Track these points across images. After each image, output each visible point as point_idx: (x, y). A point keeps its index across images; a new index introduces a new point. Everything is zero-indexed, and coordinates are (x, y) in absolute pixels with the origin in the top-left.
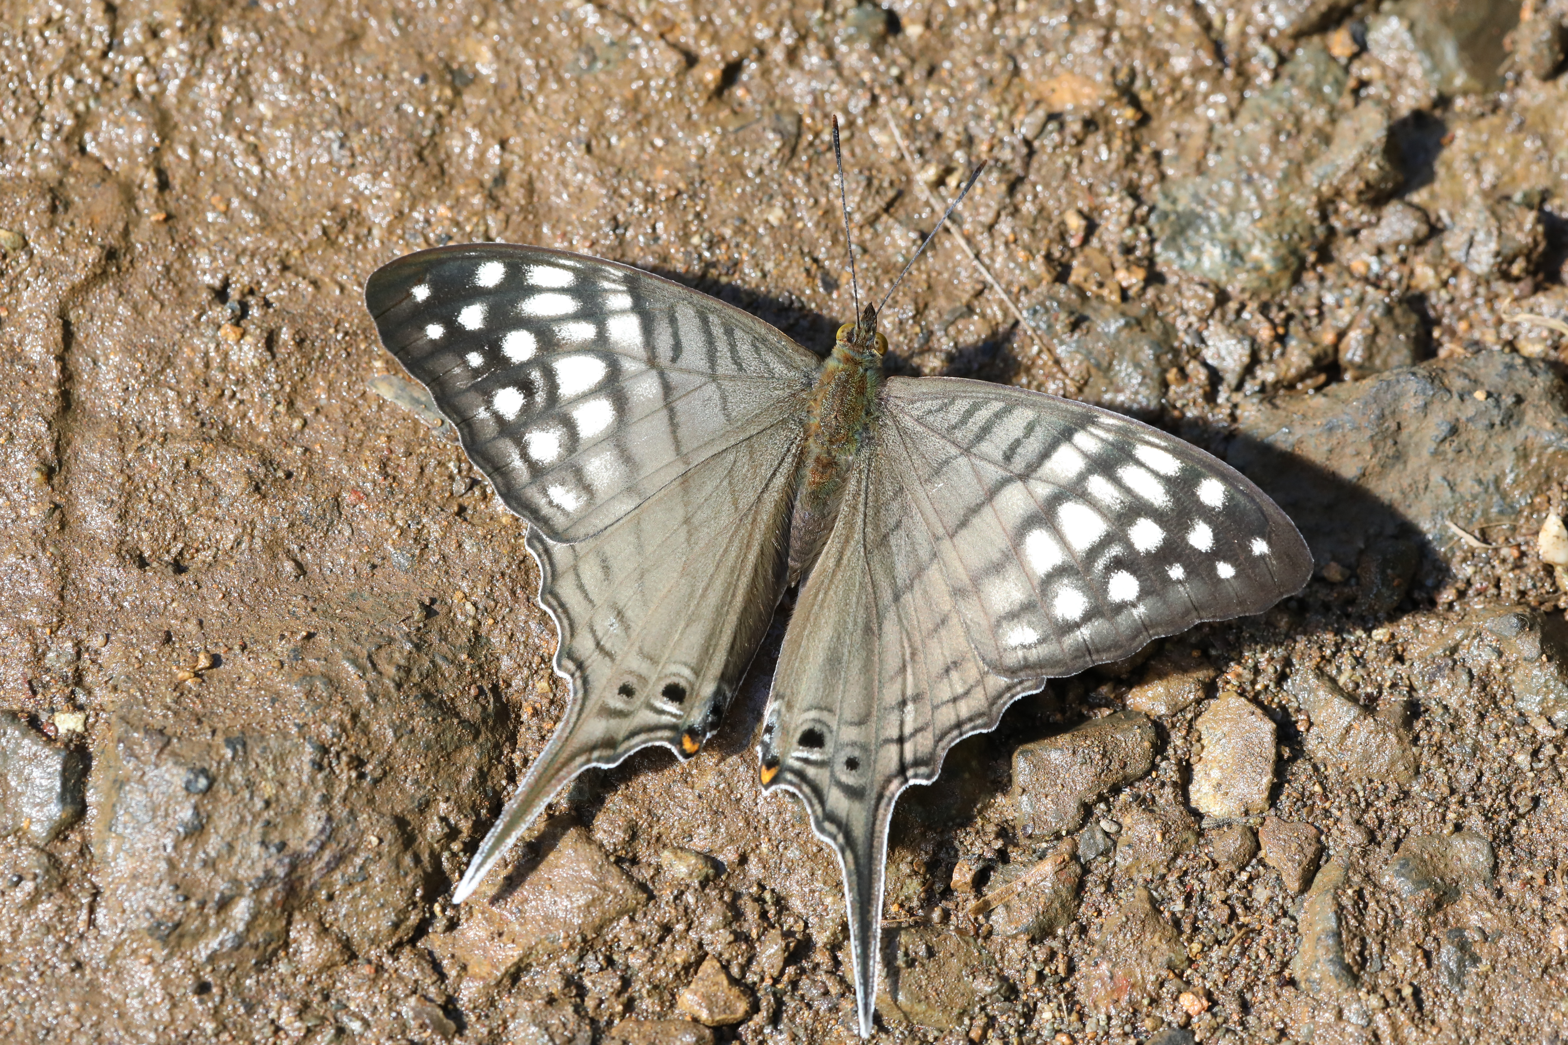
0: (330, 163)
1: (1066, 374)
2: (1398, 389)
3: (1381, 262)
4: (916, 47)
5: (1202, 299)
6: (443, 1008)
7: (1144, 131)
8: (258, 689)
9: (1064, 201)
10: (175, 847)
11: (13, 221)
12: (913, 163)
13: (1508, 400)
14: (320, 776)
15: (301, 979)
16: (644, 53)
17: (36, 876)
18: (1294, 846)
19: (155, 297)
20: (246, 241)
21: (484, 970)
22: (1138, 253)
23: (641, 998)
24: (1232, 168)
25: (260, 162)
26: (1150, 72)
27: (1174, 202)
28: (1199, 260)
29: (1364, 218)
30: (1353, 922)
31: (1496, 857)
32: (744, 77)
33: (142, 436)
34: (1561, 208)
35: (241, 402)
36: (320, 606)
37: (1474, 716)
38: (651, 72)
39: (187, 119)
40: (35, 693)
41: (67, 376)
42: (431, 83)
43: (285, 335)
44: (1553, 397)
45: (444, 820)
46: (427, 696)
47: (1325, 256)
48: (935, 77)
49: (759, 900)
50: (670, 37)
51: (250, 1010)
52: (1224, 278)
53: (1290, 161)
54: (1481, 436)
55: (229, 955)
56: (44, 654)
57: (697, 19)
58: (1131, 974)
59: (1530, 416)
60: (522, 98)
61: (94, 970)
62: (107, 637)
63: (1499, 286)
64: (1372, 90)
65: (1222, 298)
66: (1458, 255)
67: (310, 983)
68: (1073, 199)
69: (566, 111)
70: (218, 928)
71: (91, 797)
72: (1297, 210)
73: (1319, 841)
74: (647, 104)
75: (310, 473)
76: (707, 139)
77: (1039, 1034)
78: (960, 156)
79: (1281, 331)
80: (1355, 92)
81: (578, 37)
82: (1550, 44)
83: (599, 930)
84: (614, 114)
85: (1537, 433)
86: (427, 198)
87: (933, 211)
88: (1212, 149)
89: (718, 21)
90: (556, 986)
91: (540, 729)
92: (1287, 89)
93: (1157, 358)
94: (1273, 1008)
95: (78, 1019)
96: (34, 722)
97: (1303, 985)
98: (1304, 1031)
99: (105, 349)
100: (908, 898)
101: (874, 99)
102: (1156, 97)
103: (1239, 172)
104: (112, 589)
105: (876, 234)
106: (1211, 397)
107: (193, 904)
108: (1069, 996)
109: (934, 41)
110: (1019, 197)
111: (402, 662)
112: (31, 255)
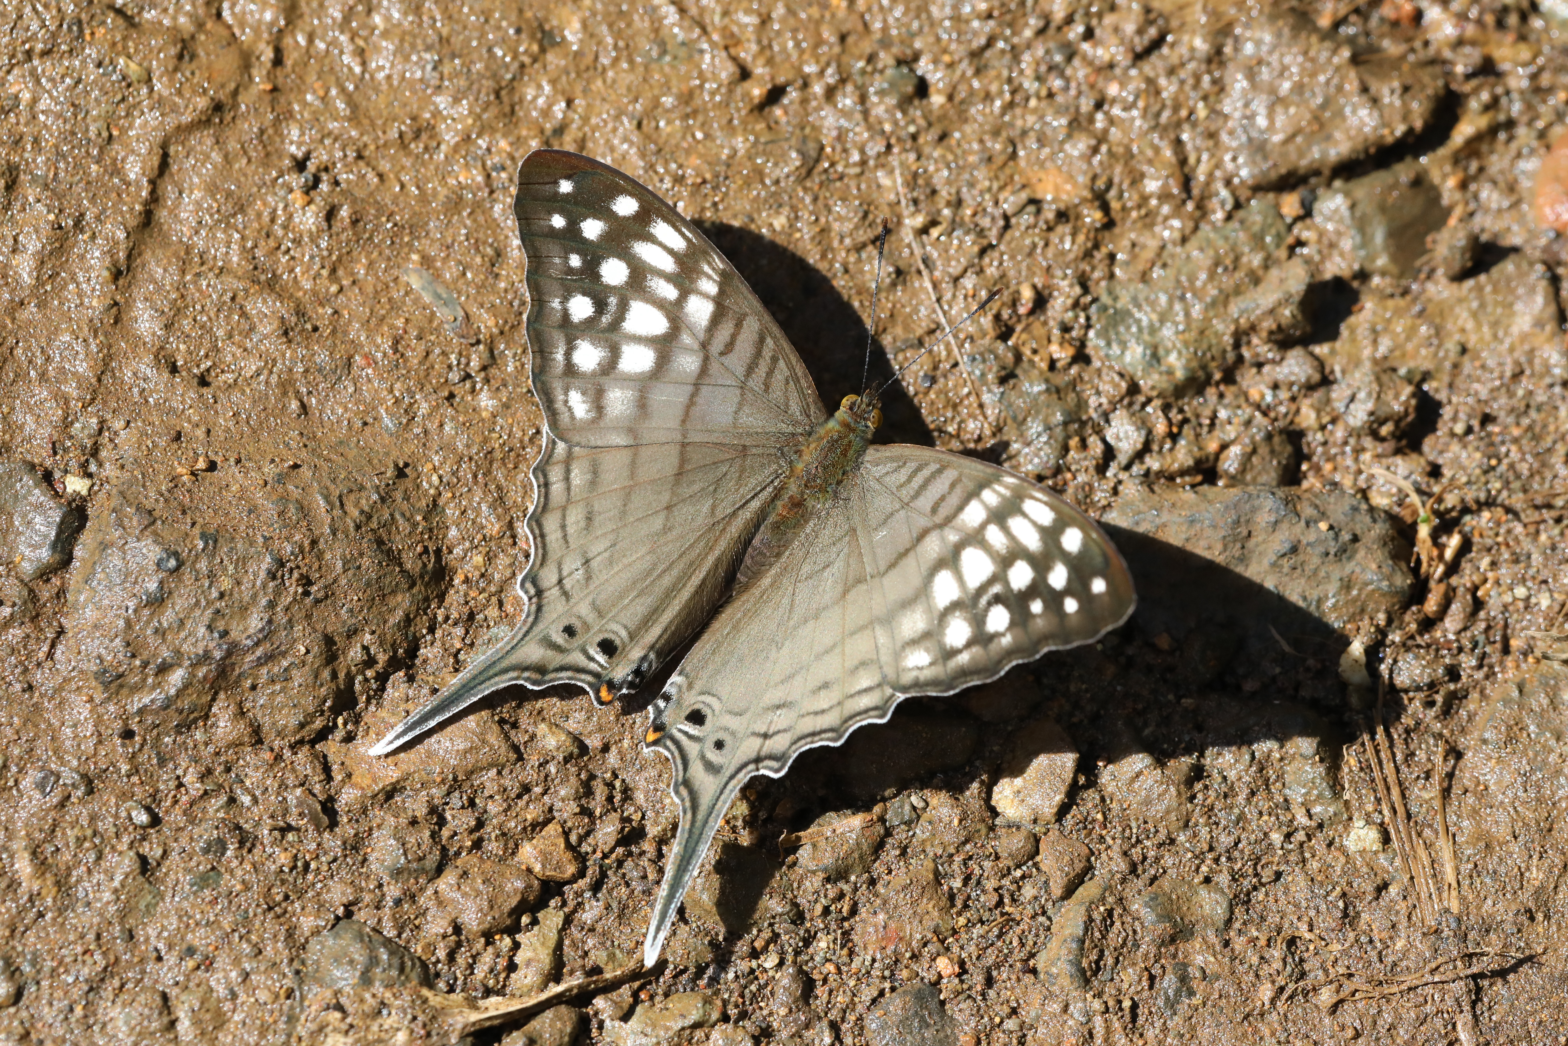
0: (421, 80)
1: (986, 418)
2: (1257, 503)
3: (1275, 396)
4: (936, 113)
5: (1116, 386)
6: (323, 804)
7: (1107, 234)
8: (240, 499)
9: (1024, 273)
10: (135, 611)
11: (145, 58)
12: (906, 209)
13: (1346, 537)
14: (271, 584)
15: (211, 749)
16: (707, 57)
17: (14, 605)
18: (1067, 858)
19: (245, 152)
20: (333, 126)
21: (366, 782)
22: (1074, 334)
23: (489, 840)
24: (1171, 284)
25: (364, 64)
26: (1125, 186)
27: (1116, 299)
28: (1123, 353)
29: (1270, 355)
30: (1097, 934)
31: (1232, 913)
32: (785, 101)
33: (202, 264)
34: (1437, 390)
35: (293, 258)
36: (312, 444)
37: (1246, 791)
38: (709, 75)
39: (313, 12)
40: (55, 453)
41: (155, 198)
42: (524, 36)
43: (344, 212)
44: (1385, 544)
45: (365, 648)
46: (380, 542)
47: (1229, 378)
48: (945, 143)
49: (610, 785)
50: (733, 51)
51: (162, 762)
52: (1139, 374)
53: (1221, 291)
54: (1316, 561)
55: (157, 713)
56: (72, 423)
57: (759, 42)
58: (902, 929)
59: (1361, 553)
60: (595, 69)
61: (42, 696)
62: (128, 422)
63: (1368, 442)
64: (1305, 251)
65: (1134, 389)
66: (1340, 406)
67: (217, 754)
68: (1031, 273)
69: (629, 89)
70: (153, 688)
71: (78, 552)
72: (1216, 333)
73: (1088, 860)
74: (697, 102)
75: (334, 332)
76: (740, 143)
77: (812, 958)
78: (946, 212)
79: (1175, 430)
80: (1292, 249)
81: (657, 31)
82: (1463, 251)
83: (470, 774)
84: (668, 101)
85: (1363, 570)
86: (493, 130)
87: (912, 253)
88: (1159, 264)
89: (776, 48)
90: (421, 811)
91: (466, 595)
92: (1234, 231)
93: (1065, 425)
94: (1013, 988)
95: (17, 733)
96: (48, 477)
97: (1042, 976)
98: (1033, 1014)
99: (192, 184)
100: (735, 818)
101: (889, 147)
102: (1124, 208)
103: (1175, 288)
104: (142, 384)
105: (859, 260)
106: (1101, 469)
107: (138, 662)
108: (846, 934)
109: (952, 112)
110: (987, 260)
111: (366, 508)
112: (151, 90)
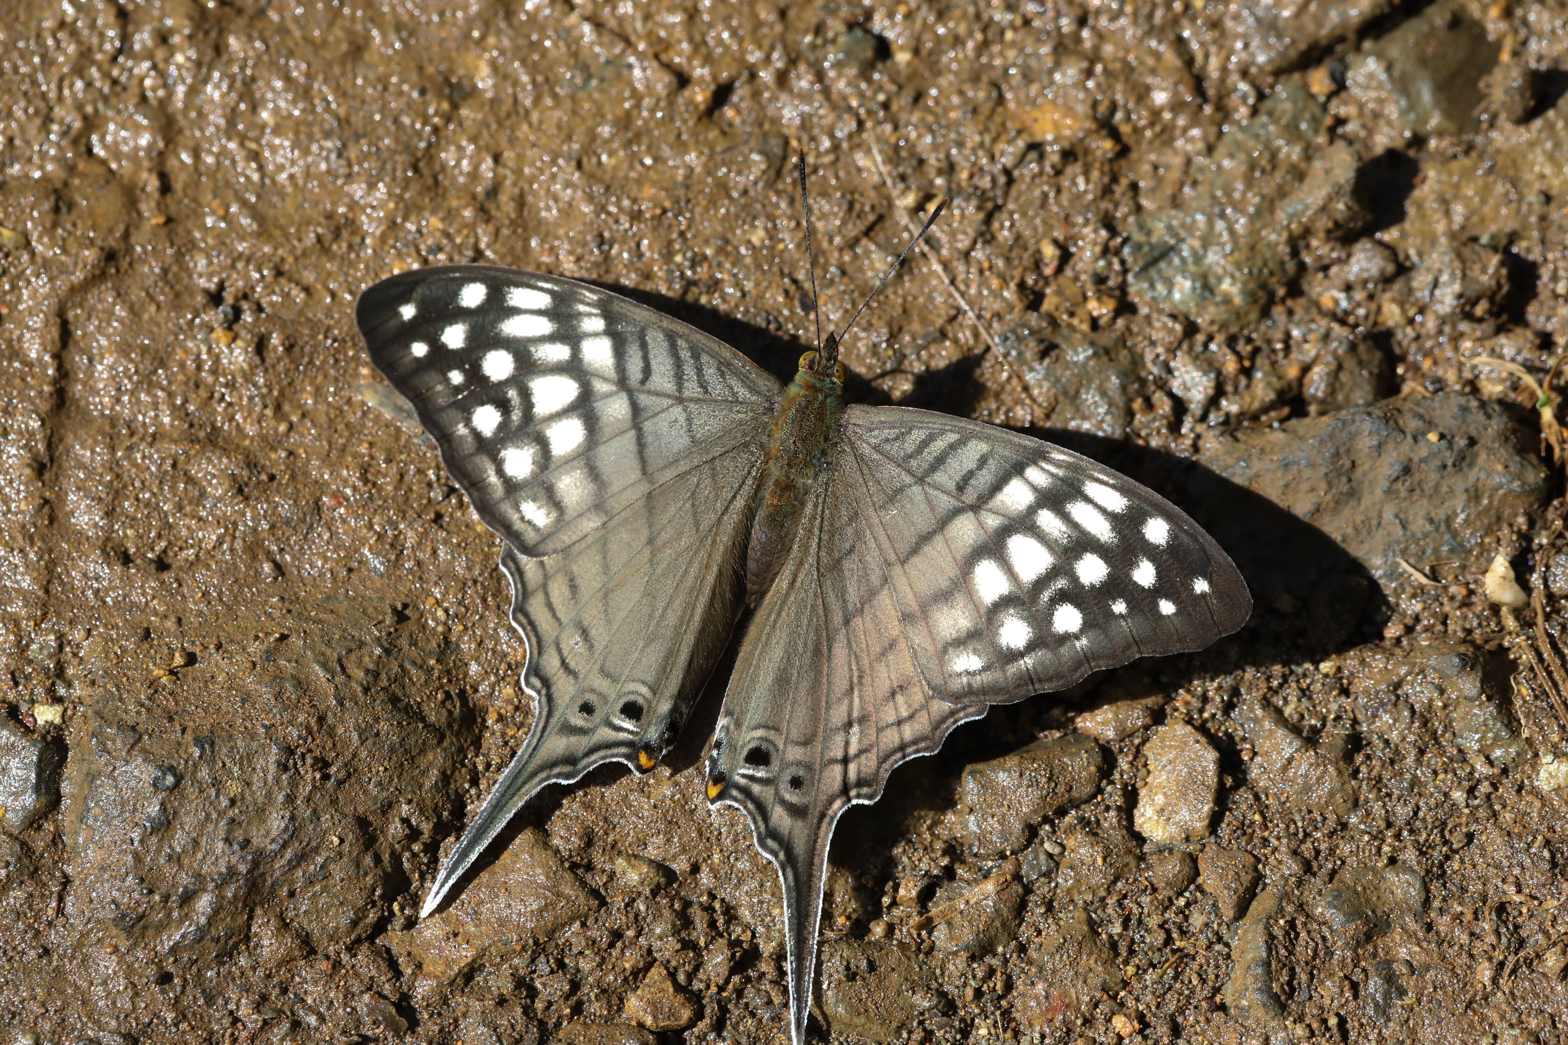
0: (328, 172)
1: (1034, 400)
2: (1353, 429)
3: (1350, 299)
4: (904, 73)
5: (1171, 330)
6: (397, 1005)
7: (1123, 163)
8: (230, 689)
9: (1040, 230)
10: (142, 842)
11: (17, 221)
12: (894, 189)
13: (1461, 442)
14: (285, 776)
15: (261, 972)
16: (638, 72)
17: (8, 863)
18: (1232, 873)
19: (152, 299)
20: (243, 246)
21: (439, 969)
22: (1111, 283)
23: (590, 1001)
24: (1206, 202)
25: (261, 168)
26: (1131, 105)
27: (1149, 233)
28: (1170, 292)
29: (1334, 255)
30: (1283, 952)
31: (1428, 891)
32: (735, 99)
33: (132, 435)
34: (1528, 249)
35: (230, 405)
36: (296, 608)
37: (1414, 752)
38: (644, 92)
39: (193, 124)
40: (17, 684)
41: (63, 374)
42: (430, 96)
43: (275, 341)
44: (1507, 439)
45: (405, 821)
46: (394, 700)
47: (1295, 290)
48: (921, 104)
49: (709, 909)
50: (664, 58)
51: (210, 1000)
52: (1193, 311)
53: (1263, 197)
54: (1434, 477)
55: (191, 947)
56: (28, 646)
57: (691, 40)
58: (1066, 994)
59: (1482, 458)
60: (517, 113)
61: (61, 957)
62: (89, 631)
63: (1464, 326)
64: (1348, 129)
65: (1191, 330)
66: (1423, 295)
67: (269, 976)
68: (1049, 228)
69: (559, 127)
70: (181, 921)
71: (66, 788)
72: (1269, 245)
73: (1256, 869)
74: (638, 123)
75: (293, 476)
76: (695, 159)
78: (940, 182)
79: (1247, 364)
80: (1332, 131)
81: (575, 54)
82: (1522, 91)
83: (551, 934)
84: (605, 130)
85: (1489, 475)
86: (420, 209)
87: (911, 236)
88: (1189, 182)
89: (711, 43)
90: (507, 986)
91: (503, 735)
92: (1264, 126)
93: (1124, 388)
94: (1204, 1032)
95: (43, 1005)
96: (13, 713)
97: (1232, 1011)
99: (101, 348)
101: (860, 124)
102: (1135, 130)
103: (1212, 206)
104: (95, 585)
105: (855, 257)
106: (1175, 427)
107: (157, 898)
108: (1006, 1013)
109: (921, 67)
110: (996, 224)
111: (371, 666)
112: (33, 254)
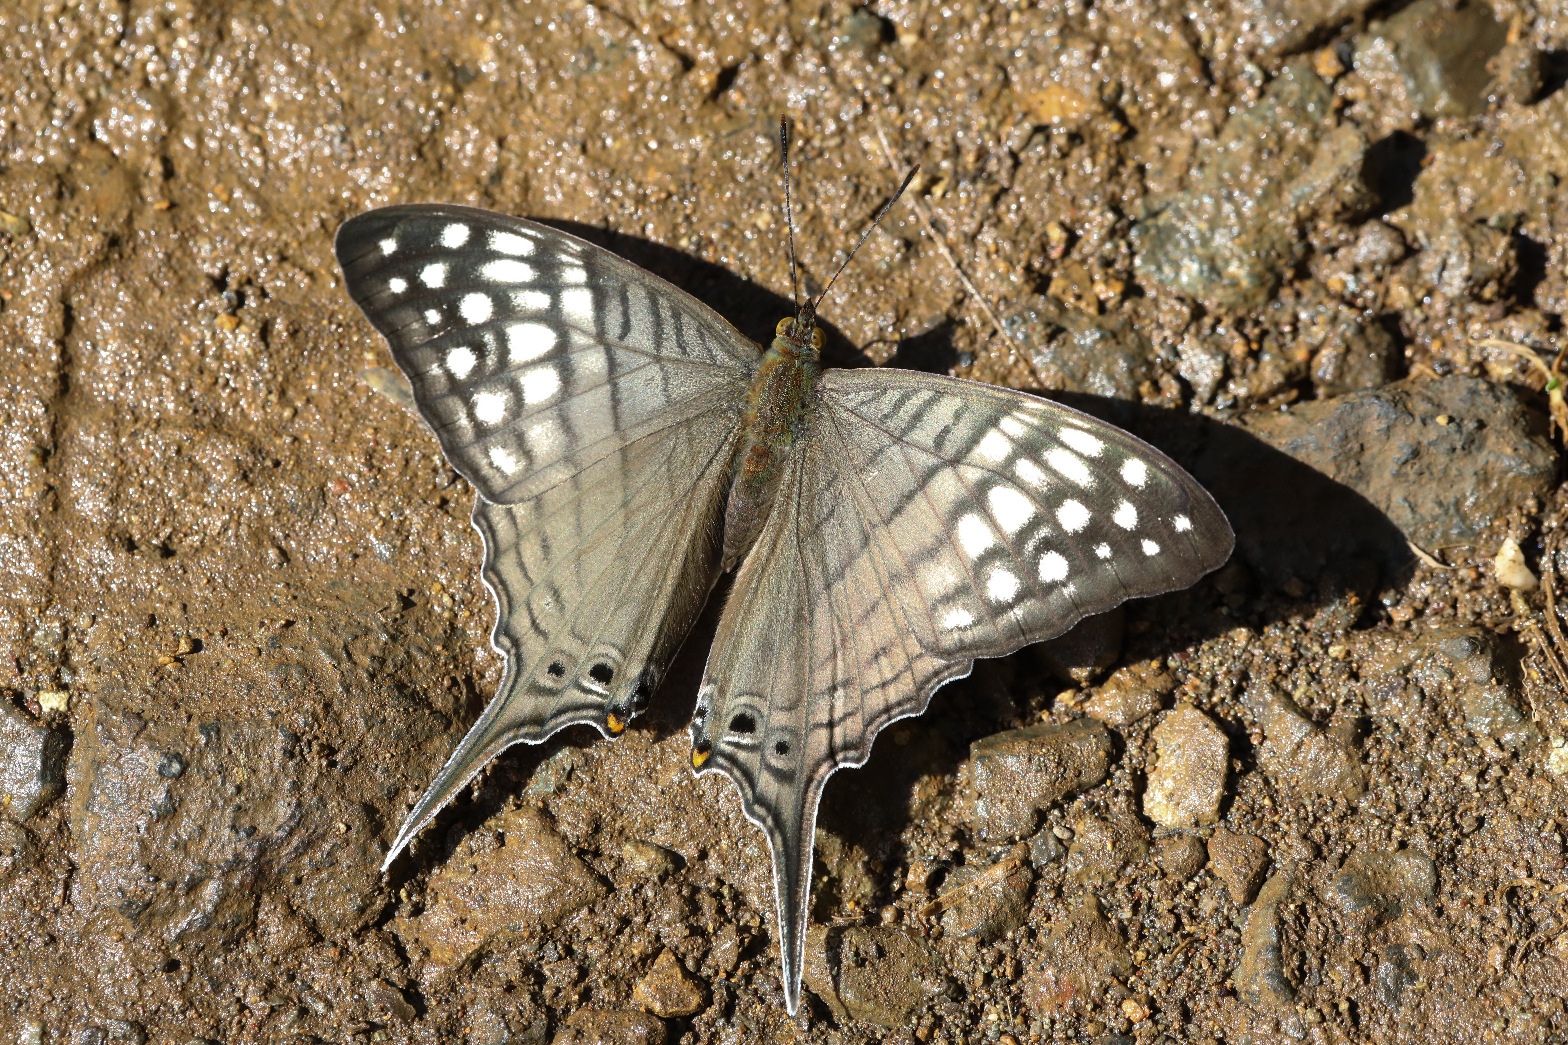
0: (332, 156)
1: (1041, 384)
2: (1362, 411)
3: (1358, 281)
4: (910, 55)
5: (1178, 313)
6: (404, 992)
7: (1130, 145)
8: (235, 676)
9: (1047, 212)
10: (148, 829)
11: (20, 206)
12: (901, 173)
13: (1470, 425)
14: (291, 763)
15: (268, 960)
16: (642, 55)
17: (13, 852)
18: (1241, 858)
19: (156, 284)
20: (246, 231)
21: (447, 955)
22: (1118, 266)
23: (598, 988)
24: (1213, 185)
25: (264, 153)
26: (1137, 87)
28: (1177, 274)
29: (1342, 237)
30: (1293, 937)
31: (1438, 875)
32: (740, 82)
33: (136, 421)
34: (1537, 232)
35: (234, 390)
36: (301, 594)
37: (1424, 735)
38: (648, 75)
39: (195, 109)
40: (22, 671)
41: (67, 360)
42: (434, 80)
43: (280, 325)
44: (1516, 422)
46: (401, 687)
47: (1302, 273)
48: (927, 86)
49: (717, 895)
50: (668, 41)
51: (217, 988)
52: (1201, 293)
53: (1270, 180)
54: (1442, 460)
55: (198, 934)
56: (32, 633)
57: (696, 23)
58: (1076, 979)
59: (1491, 440)
60: (522, 97)
61: (67, 945)
62: (94, 618)
63: (1473, 308)
64: (1355, 111)
65: (1198, 312)
66: (1433, 276)
67: (276, 963)
68: (1055, 210)
69: (564, 111)
70: (187, 909)
71: (71, 775)
72: (1276, 228)
73: (1265, 854)
74: (643, 107)
75: (298, 462)
76: (700, 143)
77: (984, 1035)
78: (945, 164)
79: (1255, 346)
80: (1339, 111)
81: (579, 38)
82: (1530, 72)
83: (559, 920)
84: (610, 115)
85: (1498, 458)
87: (918, 219)
88: (1196, 164)
89: (716, 26)
90: (515, 973)
92: (1271, 107)
93: (1131, 371)
94: (1214, 1017)
95: (50, 992)
96: (19, 700)
97: (1242, 996)
98: (1242, 1041)
99: (104, 334)
100: (864, 896)
101: (866, 107)
102: (1142, 112)
103: (1220, 188)
104: (100, 572)
107: (163, 885)
108: (1016, 999)
109: (927, 51)
110: (1003, 207)
111: (377, 653)
112: (36, 240)
